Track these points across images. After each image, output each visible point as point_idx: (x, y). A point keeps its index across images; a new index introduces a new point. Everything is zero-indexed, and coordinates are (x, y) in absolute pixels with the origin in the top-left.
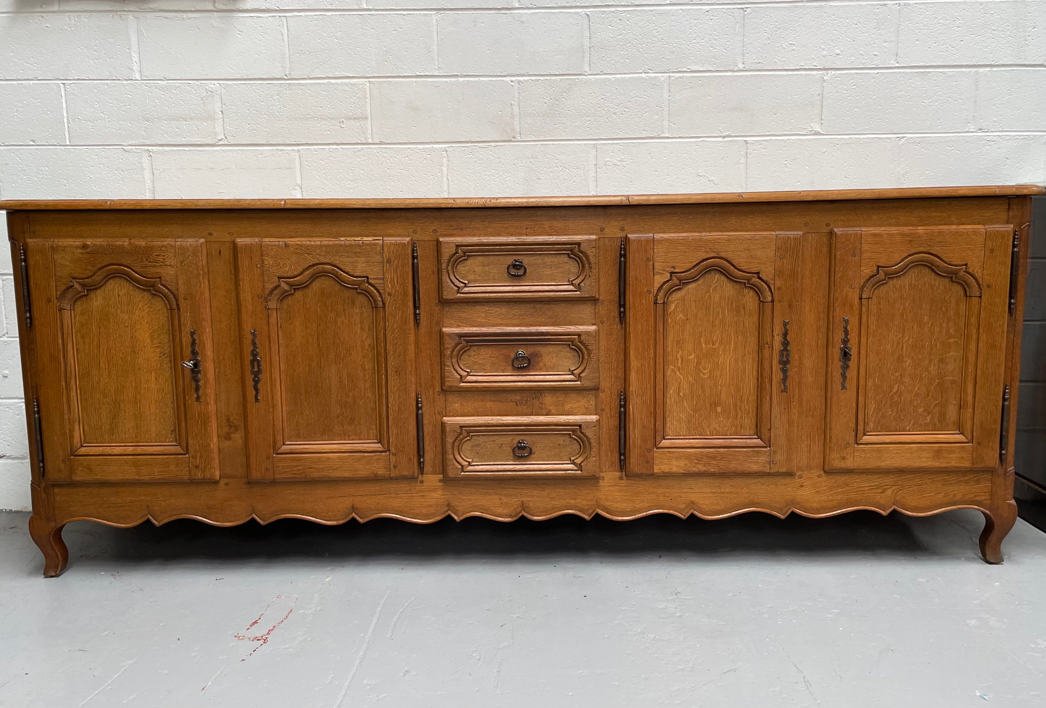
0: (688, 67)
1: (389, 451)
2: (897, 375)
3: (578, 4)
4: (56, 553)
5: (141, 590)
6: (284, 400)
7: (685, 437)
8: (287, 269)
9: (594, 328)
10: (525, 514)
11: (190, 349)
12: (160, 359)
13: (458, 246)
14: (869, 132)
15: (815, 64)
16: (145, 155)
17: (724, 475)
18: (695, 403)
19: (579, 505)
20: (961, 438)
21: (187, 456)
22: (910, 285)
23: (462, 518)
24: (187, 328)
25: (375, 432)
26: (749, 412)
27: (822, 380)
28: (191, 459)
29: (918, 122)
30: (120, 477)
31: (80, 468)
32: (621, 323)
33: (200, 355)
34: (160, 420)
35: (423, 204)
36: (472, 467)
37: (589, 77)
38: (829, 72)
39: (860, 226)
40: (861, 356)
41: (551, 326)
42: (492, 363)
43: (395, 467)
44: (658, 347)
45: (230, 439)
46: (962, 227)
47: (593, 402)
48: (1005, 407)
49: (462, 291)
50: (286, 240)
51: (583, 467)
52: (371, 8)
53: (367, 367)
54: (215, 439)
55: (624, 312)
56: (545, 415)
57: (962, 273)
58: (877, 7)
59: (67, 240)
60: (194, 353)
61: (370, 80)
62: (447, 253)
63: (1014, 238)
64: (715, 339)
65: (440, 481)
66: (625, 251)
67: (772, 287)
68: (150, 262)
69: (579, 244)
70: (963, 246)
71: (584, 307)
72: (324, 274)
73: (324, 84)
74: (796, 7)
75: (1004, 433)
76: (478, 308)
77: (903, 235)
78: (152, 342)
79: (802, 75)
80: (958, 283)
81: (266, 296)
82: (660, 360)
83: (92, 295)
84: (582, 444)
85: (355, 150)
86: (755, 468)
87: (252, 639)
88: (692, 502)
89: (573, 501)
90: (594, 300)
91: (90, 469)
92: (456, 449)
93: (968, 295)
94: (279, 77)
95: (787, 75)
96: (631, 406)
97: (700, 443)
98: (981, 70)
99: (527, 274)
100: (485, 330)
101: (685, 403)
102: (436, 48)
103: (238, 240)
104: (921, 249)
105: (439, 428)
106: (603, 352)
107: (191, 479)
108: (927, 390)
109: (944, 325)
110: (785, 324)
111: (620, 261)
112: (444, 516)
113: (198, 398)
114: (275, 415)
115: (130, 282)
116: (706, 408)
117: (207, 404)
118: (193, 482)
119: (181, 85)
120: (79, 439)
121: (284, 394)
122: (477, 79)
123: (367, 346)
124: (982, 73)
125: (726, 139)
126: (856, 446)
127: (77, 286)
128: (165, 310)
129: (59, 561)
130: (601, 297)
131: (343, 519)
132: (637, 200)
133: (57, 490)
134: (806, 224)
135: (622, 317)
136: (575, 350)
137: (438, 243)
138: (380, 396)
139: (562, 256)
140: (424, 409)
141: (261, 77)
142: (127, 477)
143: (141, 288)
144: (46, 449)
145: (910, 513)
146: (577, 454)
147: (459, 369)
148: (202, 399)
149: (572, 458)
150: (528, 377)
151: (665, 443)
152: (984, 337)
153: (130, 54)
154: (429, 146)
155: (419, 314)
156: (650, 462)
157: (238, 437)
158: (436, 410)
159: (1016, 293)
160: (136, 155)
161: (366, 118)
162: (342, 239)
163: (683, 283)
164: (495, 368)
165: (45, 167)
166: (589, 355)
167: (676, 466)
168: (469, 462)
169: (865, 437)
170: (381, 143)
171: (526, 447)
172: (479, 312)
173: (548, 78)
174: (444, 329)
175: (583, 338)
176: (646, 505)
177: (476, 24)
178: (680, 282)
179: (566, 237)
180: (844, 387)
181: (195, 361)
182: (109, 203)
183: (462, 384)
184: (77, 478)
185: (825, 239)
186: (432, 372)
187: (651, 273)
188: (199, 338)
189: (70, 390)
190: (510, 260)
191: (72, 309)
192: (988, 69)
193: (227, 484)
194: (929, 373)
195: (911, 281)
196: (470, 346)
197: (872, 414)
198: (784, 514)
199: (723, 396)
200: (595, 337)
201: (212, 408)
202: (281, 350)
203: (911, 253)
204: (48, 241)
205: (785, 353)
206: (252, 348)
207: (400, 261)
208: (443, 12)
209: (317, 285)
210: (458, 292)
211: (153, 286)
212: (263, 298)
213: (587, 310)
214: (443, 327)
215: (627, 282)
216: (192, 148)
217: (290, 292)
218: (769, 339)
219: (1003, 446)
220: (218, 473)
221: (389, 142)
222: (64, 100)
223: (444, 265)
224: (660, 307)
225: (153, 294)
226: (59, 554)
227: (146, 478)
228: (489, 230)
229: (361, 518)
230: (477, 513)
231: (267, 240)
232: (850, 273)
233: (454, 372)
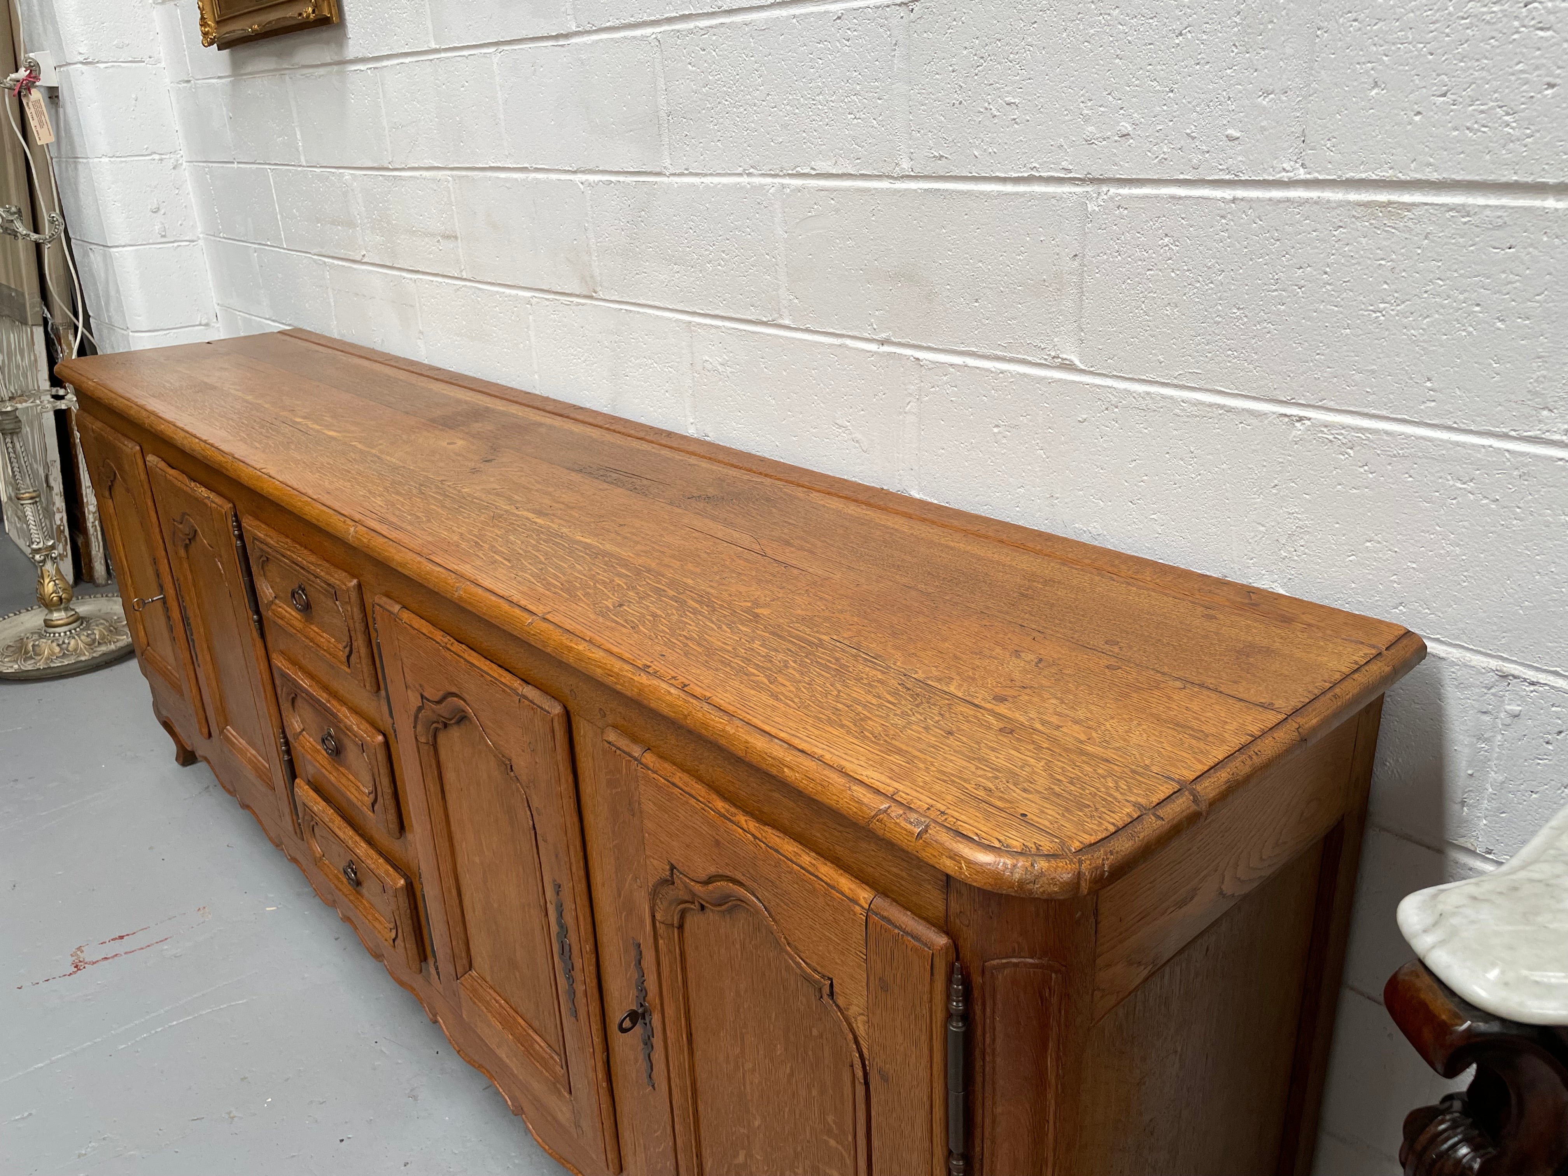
0: (813, 164)
1: (275, 791)
8: (174, 510)
14: (1202, 384)
15: (1064, 164)
26: (550, 1012)
29: (1358, 377)
37: (670, 179)
38: (1103, 188)
40: (669, 1043)
42: (315, 730)
46: (826, 869)
52: (438, 47)
60: (161, 586)
61: (452, 173)
63: (951, 989)
67: (530, 801)
73: (418, 178)
82: (440, 841)
85: (455, 287)
86: (560, 1116)
94: (386, 166)
95: (1000, 194)
102: (502, 117)
110: (557, 888)
113: (174, 639)
114: (211, 689)
119: (329, 174)
120: (144, 639)
121: (212, 666)
122: (548, 177)
125: (883, 349)
134: (572, 693)
147: (294, 720)
149: (389, 925)
150: (339, 772)
151: (468, 979)
153: (296, 129)
155: (260, 621)
161: (455, 238)
162: (193, 485)
163: (443, 721)
170: (474, 280)
173: (622, 179)
178: (438, 718)
180: (650, 1082)
181: (162, 595)
190: (297, 581)
195: (744, 939)
205: (565, 945)
207: (225, 537)
208: (502, 48)
210: (269, 609)
217: (186, 541)
221: (479, 279)
224: (424, 749)
231: (161, 464)
233: (290, 722)
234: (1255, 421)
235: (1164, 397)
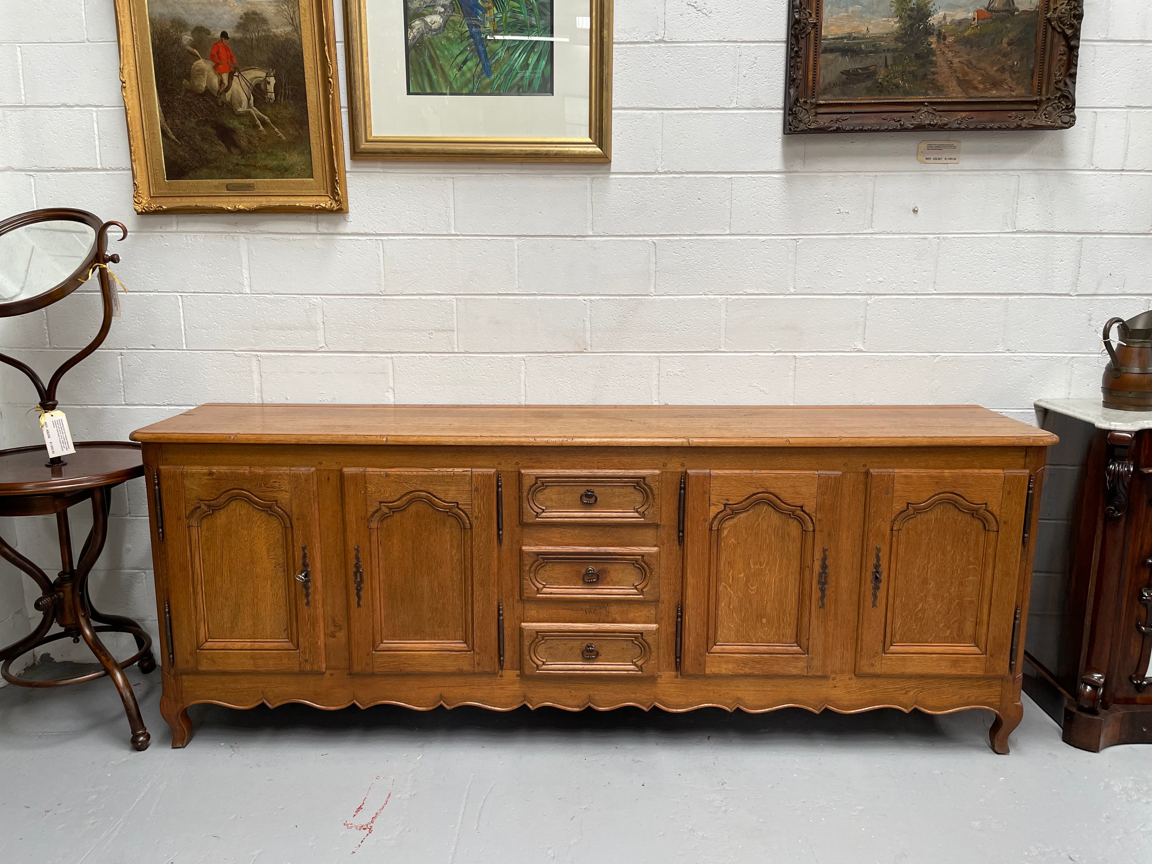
0: (745, 290)
1: (474, 651)
2: (922, 595)
3: (646, 233)
4: (183, 728)
5: (258, 765)
6: (382, 605)
7: (734, 644)
8: (387, 495)
9: (656, 549)
10: (592, 705)
11: (301, 562)
12: (275, 568)
13: (537, 478)
14: (906, 351)
15: (859, 290)
16: (254, 361)
17: (768, 677)
18: (743, 615)
19: (639, 699)
20: (976, 650)
21: (298, 651)
22: (936, 519)
23: (536, 707)
24: (299, 544)
25: (461, 633)
26: (790, 623)
27: (855, 598)
28: (301, 654)
29: (952, 343)
30: (240, 668)
31: (205, 661)
32: (680, 545)
33: (310, 567)
34: (275, 621)
35: (508, 442)
36: (546, 666)
37: (654, 297)
38: (873, 296)
39: (892, 468)
40: (891, 579)
41: (617, 546)
42: (566, 577)
43: (478, 664)
44: (712, 568)
45: (334, 637)
46: (983, 471)
47: (653, 612)
48: (1016, 626)
49: (540, 516)
50: (387, 470)
51: (644, 669)
52: (459, 233)
53: (455, 579)
54: (322, 637)
55: (683, 536)
56: (611, 623)
57: (982, 511)
58: (918, 240)
59: (195, 468)
60: (305, 565)
61: (457, 297)
62: (527, 483)
63: (1029, 482)
64: (762, 560)
65: (518, 676)
66: (684, 484)
67: (814, 519)
68: (267, 488)
69: (644, 478)
70: (983, 488)
71: (647, 530)
72: (419, 499)
73: (415, 300)
74: (844, 239)
75: (1014, 647)
76: (554, 529)
77: (931, 477)
78: (268, 554)
79: (847, 299)
80: (978, 519)
81: (368, 518)
82: (713, 578)
83: (217, 514)
84: (643, 649)
85: (443, 358)
86: (794, 672)
87: (359, 828)
88: (738, 698)
89: (633, 696)
90: (657, 526)
91: (214, 661)
92: (532, 650)
93: (987, 529)
94: (375, 293)
96: (686, 617)
97: (747, 649)
98: (1011, 298)
99: (598, 502)
100: (559, 549)
101: (734, 615)
102: (516, 270)
103: (345, 470)
104: (947, 490)
105: (517, 632)
106: (663, 570)
107: (301, 671)
108: (948, 608)
109: (964, 553)
110: (824, 551)
111: (680, 493)
112: (520, 705)
113: (308, 603)
114: (375, 618)
115: (250, 504)
116: (753, 621)
117: (316, 608)
118: (302, 673)
119: (287, 298)
120: (204, 635)
121: (382, 600)
122: (553, 298)
123: (455, 561)
124: (1012, 300)
125: (777, 354)
126: (883, 655)
127: (203, 506)
128: (280, 527)
129: (185, 734)
130: (662, 522)
131: (432, 706)
132: (697, 442)
133: (184, 677)
134: (845, 465)
135: (681, 540)
136: (639, 568)
137: (520, 473)
138: (466, 604)
139: (629, 487)
140: (504, 615)
141: (359, 293)
142: (246, 668)
143: (259, 509)
144: (176, 644)
145: (929, 712)
146: (639, 657)
147: (536, 583)
148: (312, 604)
149: (634, 661)
150: (597, 590)
151: (716, 648)
152: (999, 565)
153: (242, 271)
154: (509, 355)
155: (502, 535)
156: (702, 665)
157: (342, 635)
158: (515, 616)
159: (1029, 528)
160: (246, 359)
161: (453, 331)
162: (436, 470)
163: (735, 513)
164: (567, 582)
165: (164, 368)
166: (651, 573)
167: (725, 669)
168: (543, 662)
169: (892, 647)
170: (466, 352)
171: (593, 651)
172: (555, 534)
173: (617, 298)
174: (524, 548)
175: (645, 558)
176: (698, 700)
177: (553, 250)
178: (733, 512)
179: (633, 471)
180: (874, 605)
181: (306, 572)
182: (232, 438)
183: (539, 595)
184: (202, 668)
185: (862, 478)
186: (512, 583)
187: (707, 505)
188: (310, 552)
189: (197, 594)
190: (583, 490)
191: (199, 526)
192: (1018, 297)
193: (332, 675)
194: (950, 594)
195: (937, 516)
196: (546, 563)
197: (899, 627)
198: (819, 710)
199: (768, 610)
200: (657, 557)
201: (320, 611)
202: (381, 563)
203: (937, 493)
204: (178, 469)
205: (824, 575)
206: (355, 561)
207: (486, 490)
208: (524, 238)
209: (413, 508)
210: (537, 517)
211: (270, 508)
212: (366, 519)
213: (650, 533)
214: (522, 545)
215: (686, 512)
216: (296, 354)
217: (389, 514)
218: (810, 563)
219: (1013, 658)
220: (324, 666)
221: (473, 351)
222: (181, 311)
223: (525, 494)
224: (714, 533)
225: (269, 514)
226: (185, 730)
227: (262, 669)
228: (565, 463)
229: (448, 705)
230: (549, 703)
231: (370, 469)
232: (883, 509)
233: (532, 585)
234: (925, 359)
235: (895, 356)
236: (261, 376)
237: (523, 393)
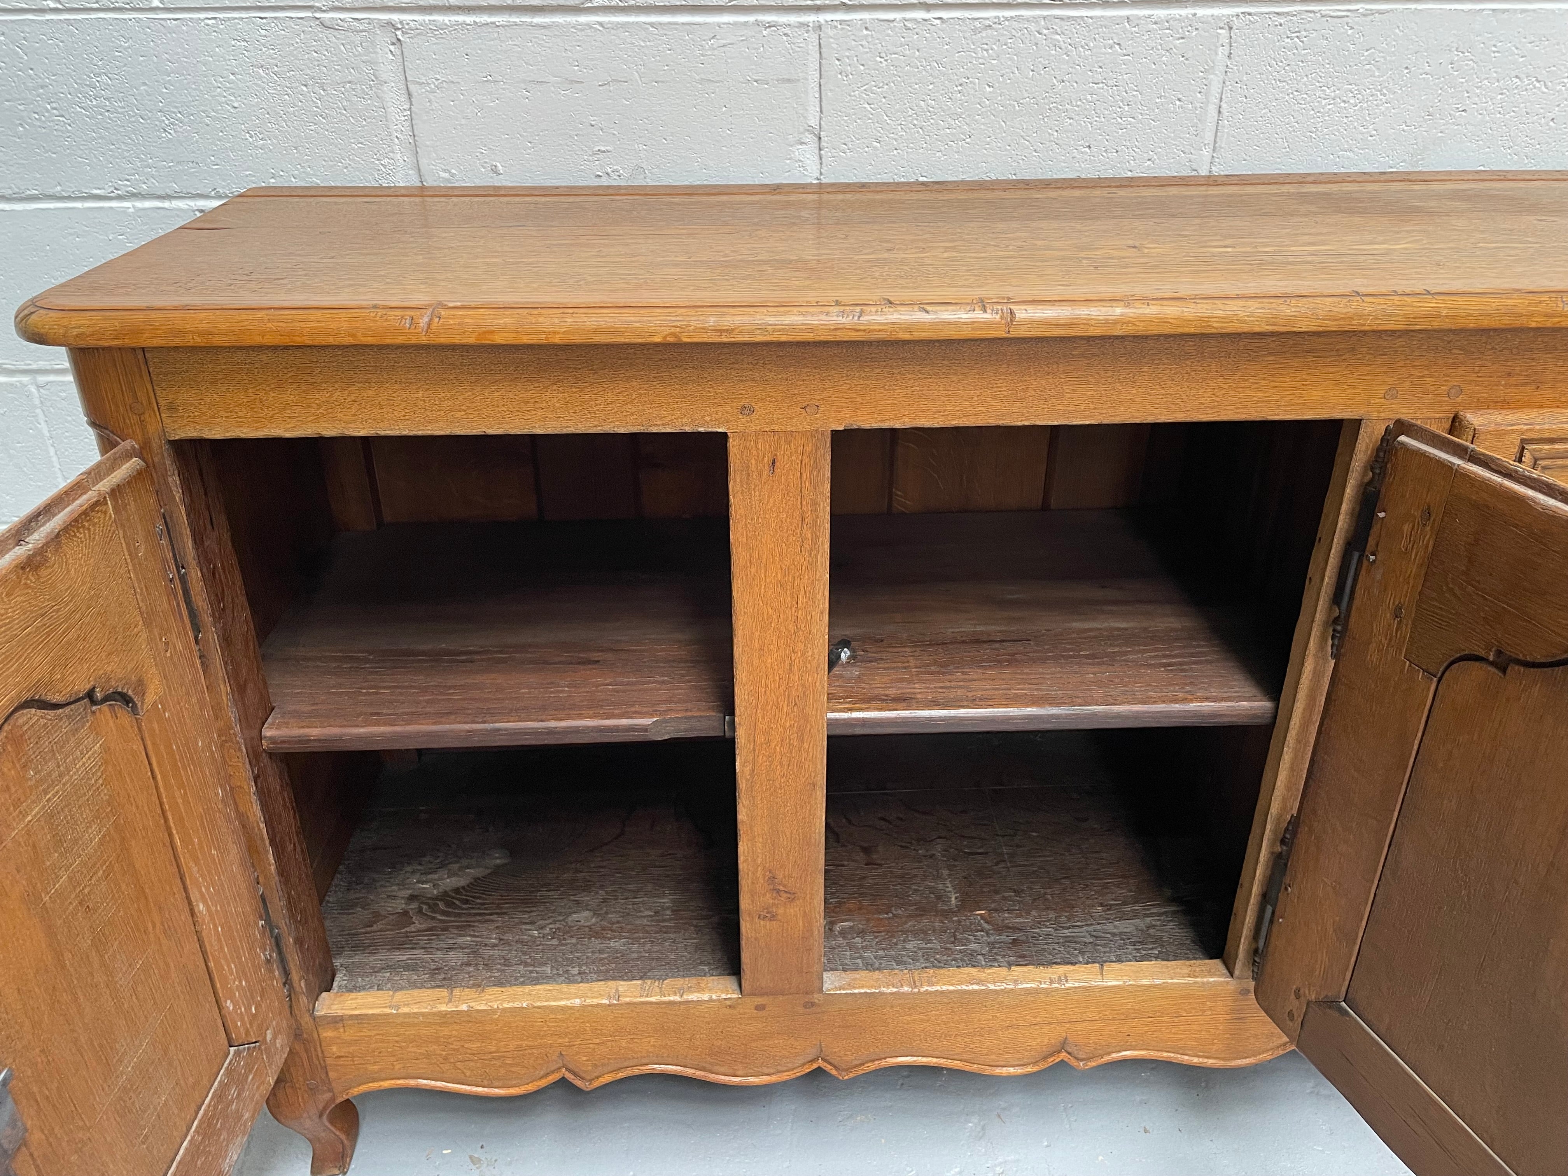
4: (337, 1136)
16: (383, 39)
45: (773, 917)
85: (977, 24)
129: (344, 1147)
157: (795, 914)
160: (357, 39)
165: (100, 75)
216: (515, 19)
226: (343, 1138)
229: (1080, 1061)
236: (410, 95)
237: (1209, 136)
